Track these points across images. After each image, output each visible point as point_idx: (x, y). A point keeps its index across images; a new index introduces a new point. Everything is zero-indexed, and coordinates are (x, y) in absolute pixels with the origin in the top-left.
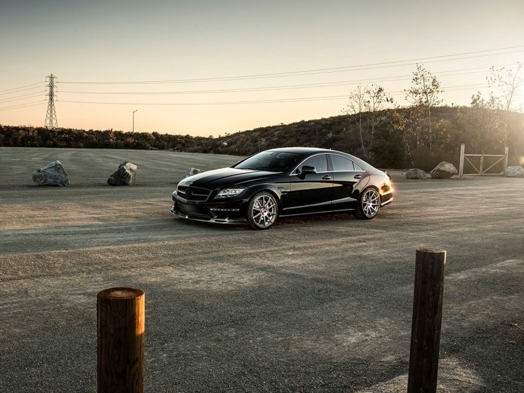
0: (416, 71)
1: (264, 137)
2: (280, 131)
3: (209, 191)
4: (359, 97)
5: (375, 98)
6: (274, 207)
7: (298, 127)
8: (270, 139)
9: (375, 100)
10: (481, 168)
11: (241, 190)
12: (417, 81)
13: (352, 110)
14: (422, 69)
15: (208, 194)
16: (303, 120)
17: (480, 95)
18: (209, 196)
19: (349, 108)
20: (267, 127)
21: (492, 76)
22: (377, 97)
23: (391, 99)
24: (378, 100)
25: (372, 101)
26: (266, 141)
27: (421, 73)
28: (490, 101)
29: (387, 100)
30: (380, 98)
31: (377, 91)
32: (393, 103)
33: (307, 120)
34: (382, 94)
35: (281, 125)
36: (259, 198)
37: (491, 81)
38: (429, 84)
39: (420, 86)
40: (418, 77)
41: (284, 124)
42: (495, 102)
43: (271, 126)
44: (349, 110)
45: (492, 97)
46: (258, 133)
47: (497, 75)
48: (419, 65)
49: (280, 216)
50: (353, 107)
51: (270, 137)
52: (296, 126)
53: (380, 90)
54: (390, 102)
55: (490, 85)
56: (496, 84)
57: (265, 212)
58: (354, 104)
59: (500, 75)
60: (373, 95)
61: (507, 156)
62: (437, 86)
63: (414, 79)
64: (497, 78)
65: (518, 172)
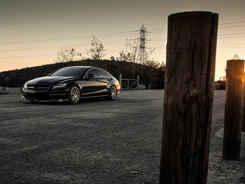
0: (93, 40)
1: (7, 76)
2: (16, 73)
3: (49, 86)
4: (62, 53)
5: (71, 54)
6: (79, 93)
7: (26, 71)
8: (11, 77)
9: (70, 55)
10: (128, 86)
11: (65, 84)
12: (94, 45)
13: (59, 60)
14: (96, 39)
15: (48, 87)
16: (28, 67)
17: (123, 52)
18: (48, 88)
19: (57, 59)
20: (8, 71)
21: (127, 43)
22: (71, 53)
23: (80, 54)
24: (72, 55)
25: (69, 56)
26: (9, 78)
27: (95, 41)
28: (128, 55)
29: (78, 55)
30: (73, 54)
31: (71, 50)
32: (81, 56)
33: (30, 67)
34: (74, 52)
35: (16, 70)
36: (73, 88)
37: (126, 46)
38: (99, 46)
39: (95, 47)
40: (94, 43)
41: (18, 69)
42: (130, 56)
43: (11, 70)
44: (58, 60)
45: (129, 53)
46: (4, 75)
47: (129, 43)
48: (94, 37)
49: (81, 98)
50: (59, 59)
51: (11, 76)
52: (25, 70)
53: (73, 50)
54: (79, 55)
55: (126, 48)
56: (129, 47)
57: (75, 95)
58: (60, 57)
59: (130, 43)
60: (69, 52)
61: (138, 80)
62: (102, 48)
63: (92, 44)
64: (129, 44)
65: (143, 88)
